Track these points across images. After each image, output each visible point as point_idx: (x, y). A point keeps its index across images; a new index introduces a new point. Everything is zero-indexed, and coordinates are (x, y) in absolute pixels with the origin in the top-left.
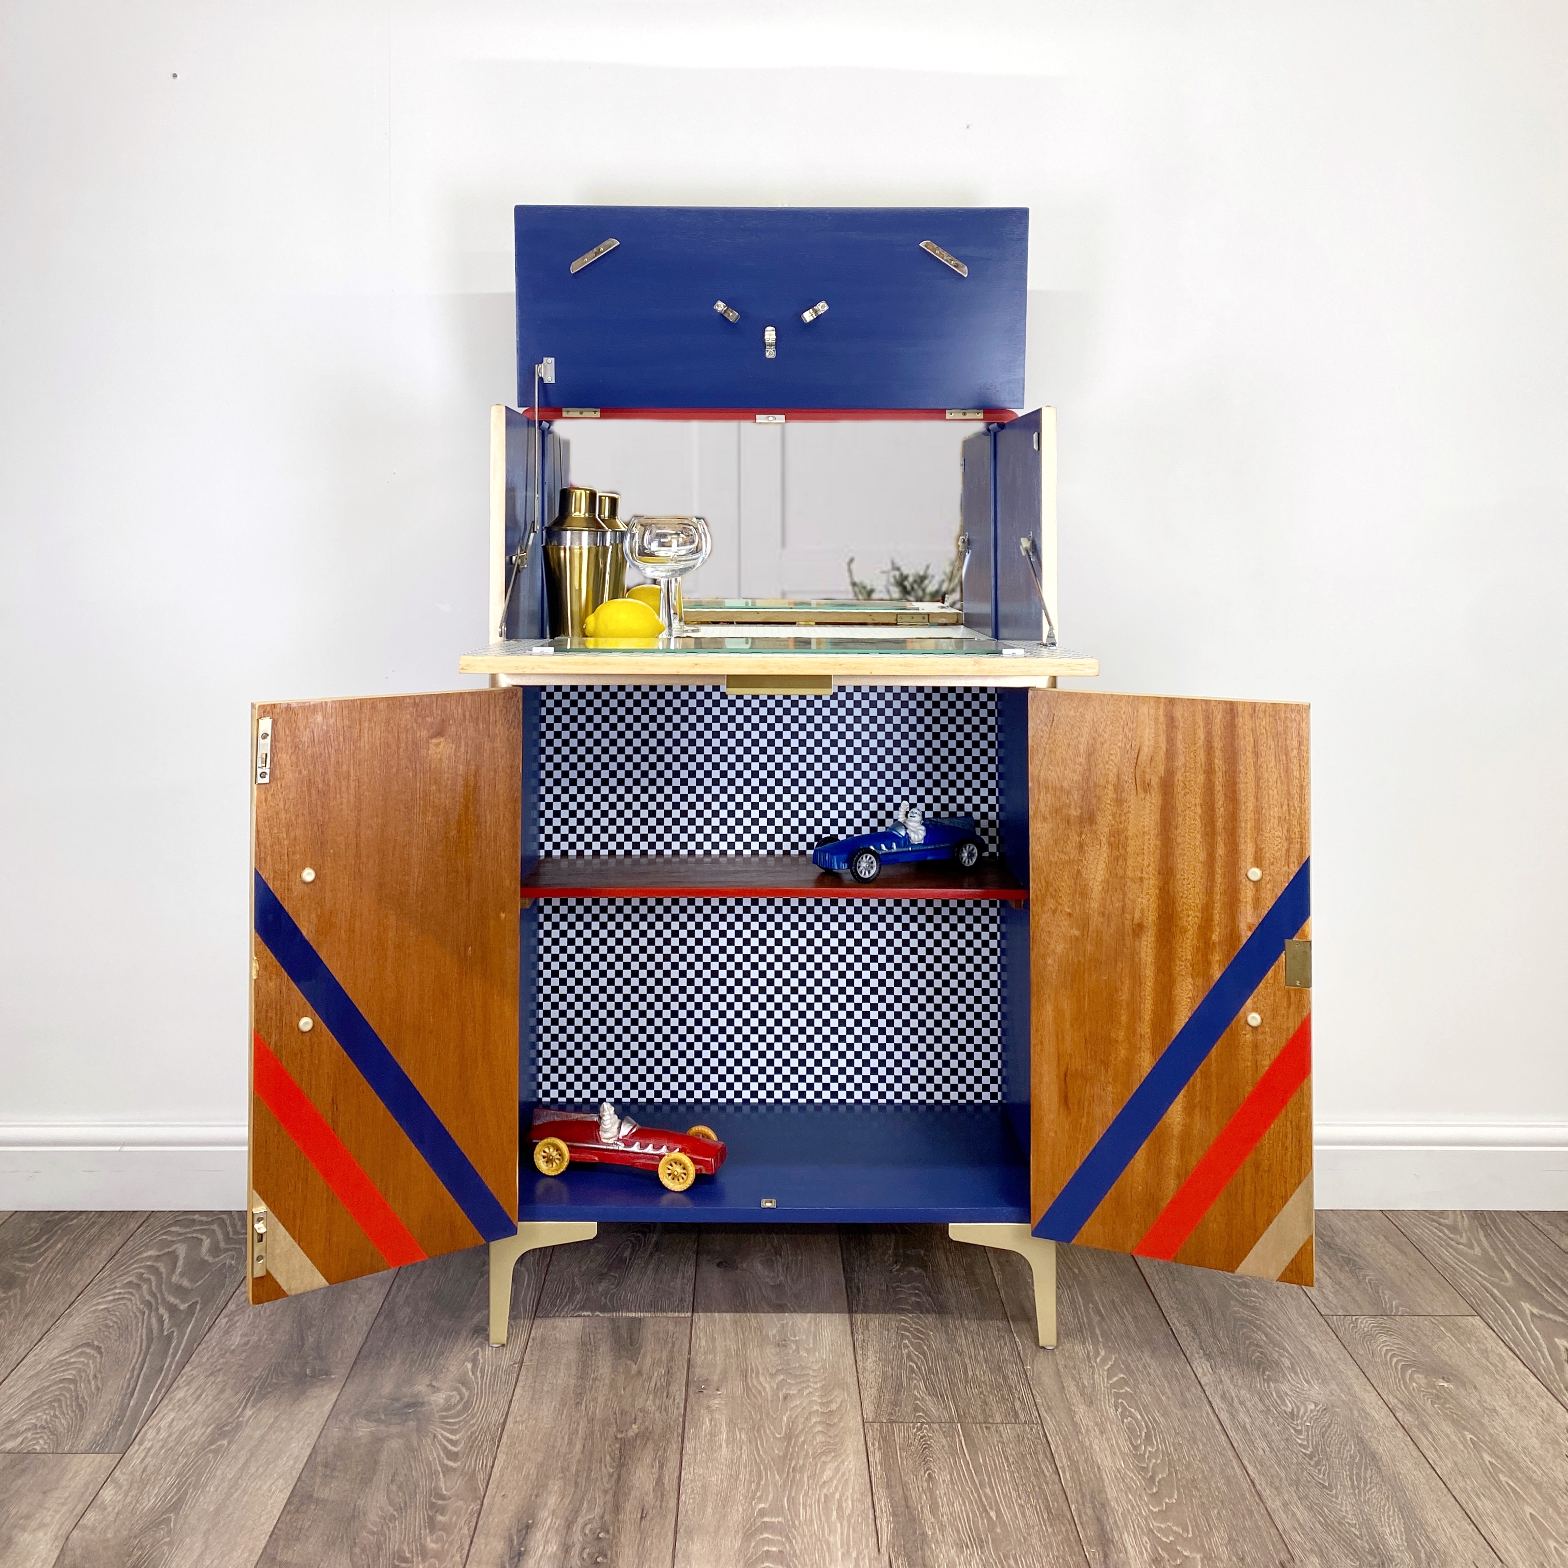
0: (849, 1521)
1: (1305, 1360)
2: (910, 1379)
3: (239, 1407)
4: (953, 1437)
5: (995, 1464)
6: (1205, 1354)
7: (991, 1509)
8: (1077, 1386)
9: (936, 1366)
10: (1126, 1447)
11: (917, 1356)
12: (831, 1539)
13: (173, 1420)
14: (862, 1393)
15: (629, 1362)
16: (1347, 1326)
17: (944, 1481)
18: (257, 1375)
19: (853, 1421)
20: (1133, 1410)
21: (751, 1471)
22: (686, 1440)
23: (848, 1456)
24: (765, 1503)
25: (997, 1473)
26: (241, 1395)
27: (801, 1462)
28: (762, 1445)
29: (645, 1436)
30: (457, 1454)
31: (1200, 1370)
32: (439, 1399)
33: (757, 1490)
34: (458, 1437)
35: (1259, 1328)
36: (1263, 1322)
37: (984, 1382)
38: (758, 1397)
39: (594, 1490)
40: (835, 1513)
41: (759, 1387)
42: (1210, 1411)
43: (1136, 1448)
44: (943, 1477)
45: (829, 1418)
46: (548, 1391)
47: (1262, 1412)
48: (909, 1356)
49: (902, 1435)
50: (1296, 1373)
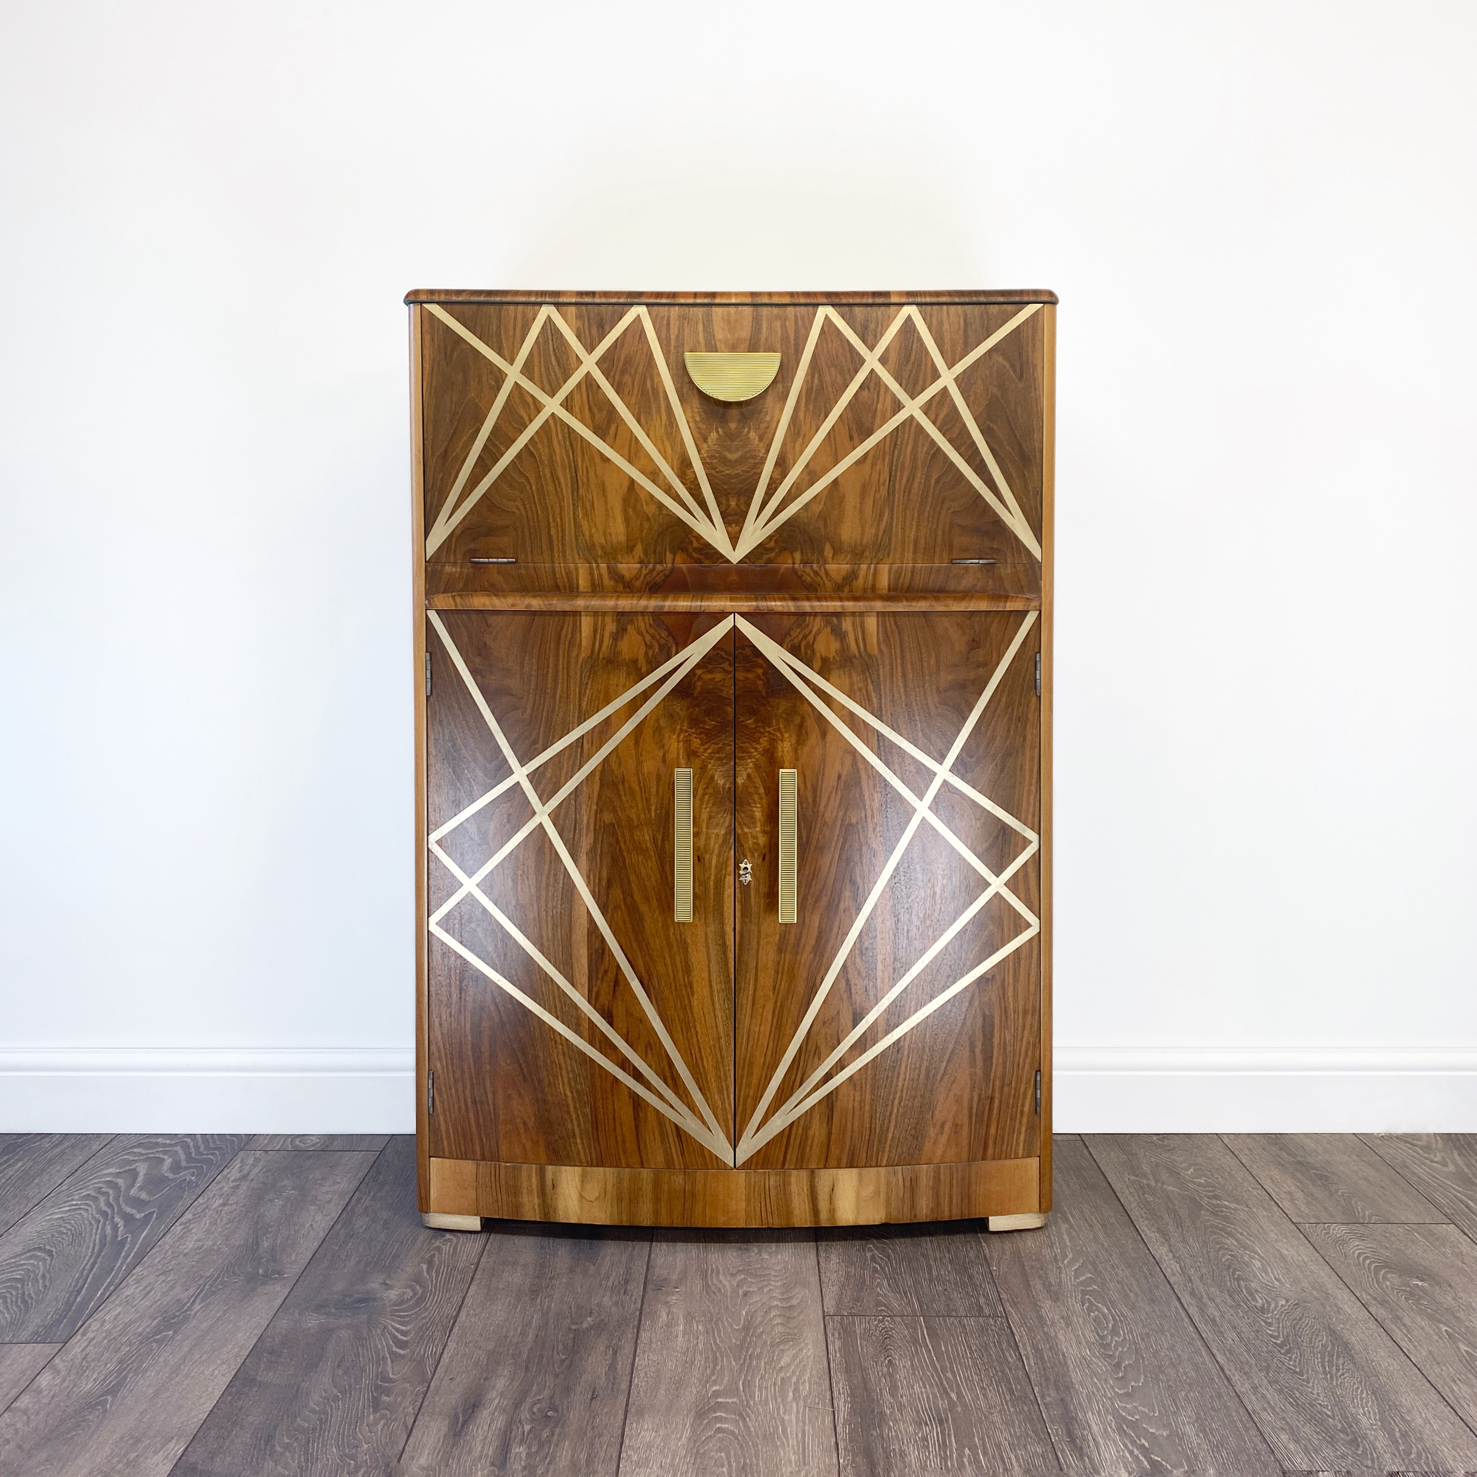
0: (805, 1401)
1: (1276, 1262)
2: (872, 1278)
3: (186, 1303)
4: (915, 1329)
5: (957, 1352)
6: (1174, 1257)
7: (952, 1391)
8: (1044, 1285)
9: (900, 1267)
10: (1092, 1337)
11: (881, 1258)
12: (786, 1418)
13: (119, 1313)
14: (824, 1290)
15: (587, 1264)
16: (1319, 1233)
17: (904, 1367)
18: (208, 1274)
19: (814, 1314)
20: (1100, 1305)
21: (706, 1358)
22: (641, 1331)
23: (807, 1344)
24: (720, 1386)
25: (960, 1361)
26: (191, 1291)
27: (759, 1350)
28: (720, 1336)
29: (600, 1327)
30: (407, 1342)
31: (1169, 1270)
32: (393, 1294)
33: (713, 1374)
34: (408, 1328)
35: (1230, 1234)
36: (1234, 1229)
37: (949, 1281)
38: (718, 1294)
39: (545, 1373)
40: (791, 1394)
41: (719, 1286)
42: (1178, 1306)
43: (1102, 1338)
44: (903, 1364)
45: (788, 1312)
46: (503, 1289)
47: (1231, 1307)
48: (873, 1259)
49: (863, 1326)
50: (1266, 1273)
